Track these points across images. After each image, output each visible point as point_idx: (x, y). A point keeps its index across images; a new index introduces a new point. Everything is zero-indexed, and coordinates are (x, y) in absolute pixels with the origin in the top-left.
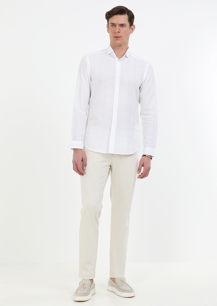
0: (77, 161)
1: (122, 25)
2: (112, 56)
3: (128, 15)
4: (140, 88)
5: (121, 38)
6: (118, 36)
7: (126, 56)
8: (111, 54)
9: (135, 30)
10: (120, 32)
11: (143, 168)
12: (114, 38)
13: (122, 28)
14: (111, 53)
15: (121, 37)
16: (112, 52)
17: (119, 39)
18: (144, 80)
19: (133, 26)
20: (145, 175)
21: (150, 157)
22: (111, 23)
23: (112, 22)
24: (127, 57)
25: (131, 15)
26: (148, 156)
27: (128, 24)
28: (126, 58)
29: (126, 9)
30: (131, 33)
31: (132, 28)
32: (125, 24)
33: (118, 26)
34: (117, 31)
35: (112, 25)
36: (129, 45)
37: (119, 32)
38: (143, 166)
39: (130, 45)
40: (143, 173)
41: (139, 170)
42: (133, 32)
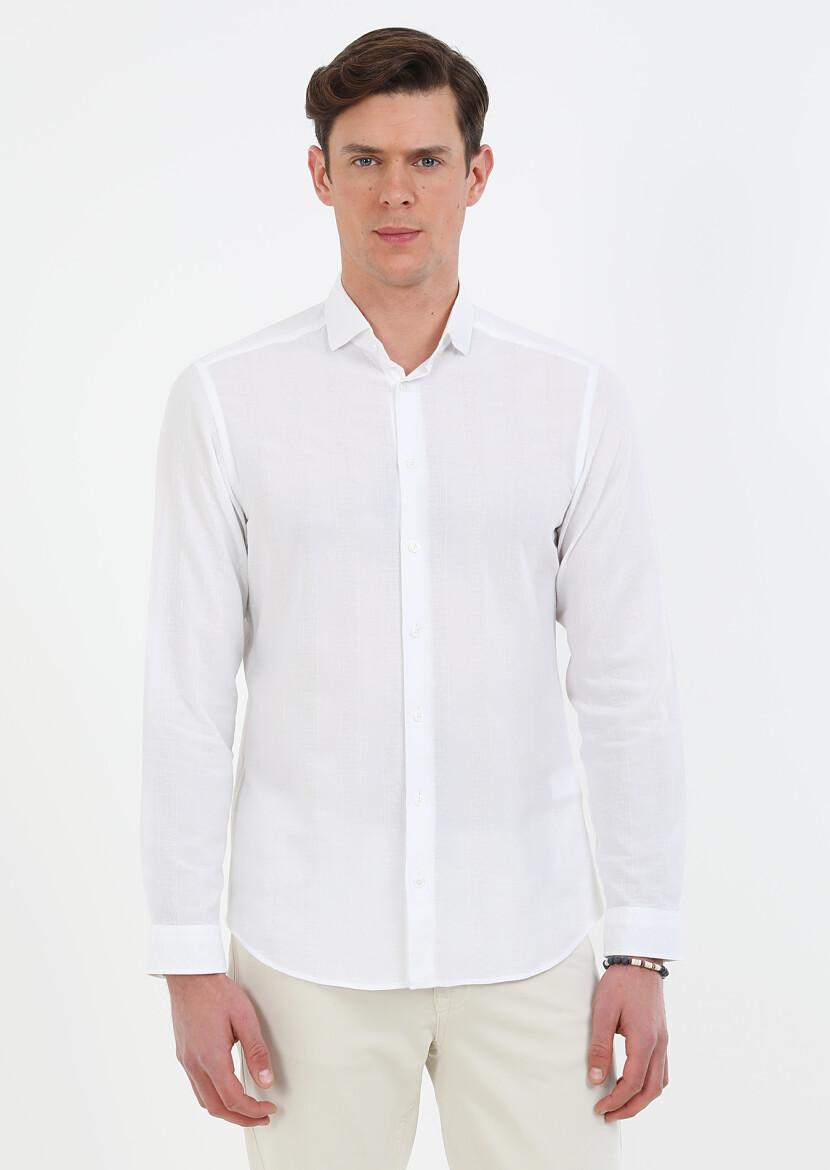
0: (203, 1058)
1: (426, 158)
2: (364, 358)
3: (456, 86)
4: (557, 531)
5: (421, 234)
6: (402, 225)
7: (450, 348)
8: (357, 343)
9: (493, 180)
10: (411, 200)
11: (619, 1041)
12: (376, 236)
13: (420, 172)
14: (357, 337)
15: (419, 232)
16: (361, 334)
17: (408, 244)
18: (581, 485)
19: (481, 156)
20: (644, 1088)
21: (658, 967)
22: (351, 148)
23: (360, 142)
24: (456, 352)
25: (471, 85)
26: (642, 966)
27: (456, 145)
28: (450, 355)
29: (441, 47)
30: (472, 200)
31: (475, 170)
32: (440, 150)
33: (397, 165)
34: (397, 196)
35: (361, 160)
36: (463, 274)
37: (405, 203)
38: (619, 1029)
39: (465, 272)
40: (631, 1081)
41: (599, 1057)
42: (481, 190)
